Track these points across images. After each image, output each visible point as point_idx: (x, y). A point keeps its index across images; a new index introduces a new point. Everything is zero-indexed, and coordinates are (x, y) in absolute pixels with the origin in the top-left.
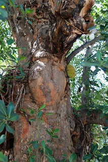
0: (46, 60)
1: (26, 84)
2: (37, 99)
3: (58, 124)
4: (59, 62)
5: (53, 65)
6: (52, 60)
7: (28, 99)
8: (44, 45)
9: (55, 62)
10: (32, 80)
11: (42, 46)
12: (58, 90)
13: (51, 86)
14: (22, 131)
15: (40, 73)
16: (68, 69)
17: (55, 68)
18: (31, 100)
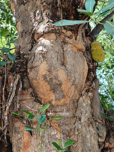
0: (53, 36)
1: (24, 74)
2: (42, 96)
3: (77, 133)
4: (74, 38)
5: (64, 42)
6: (63, 36)
7: (29, 97)
8: (50, 14)
9: (67, 39)
10: (32, 68)
11: (47, 15)
12: (74, 81)
13: (62, 75)
14: (21, 146)
15: (43, 57)
16: (92, 49)
17: (68, 48)
18: (34, 98)
